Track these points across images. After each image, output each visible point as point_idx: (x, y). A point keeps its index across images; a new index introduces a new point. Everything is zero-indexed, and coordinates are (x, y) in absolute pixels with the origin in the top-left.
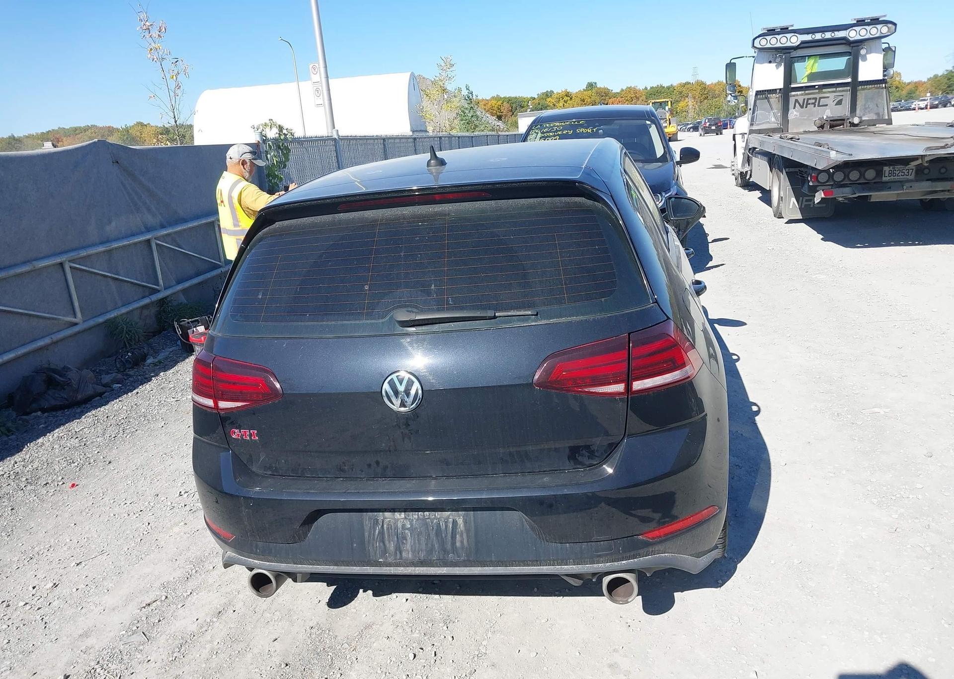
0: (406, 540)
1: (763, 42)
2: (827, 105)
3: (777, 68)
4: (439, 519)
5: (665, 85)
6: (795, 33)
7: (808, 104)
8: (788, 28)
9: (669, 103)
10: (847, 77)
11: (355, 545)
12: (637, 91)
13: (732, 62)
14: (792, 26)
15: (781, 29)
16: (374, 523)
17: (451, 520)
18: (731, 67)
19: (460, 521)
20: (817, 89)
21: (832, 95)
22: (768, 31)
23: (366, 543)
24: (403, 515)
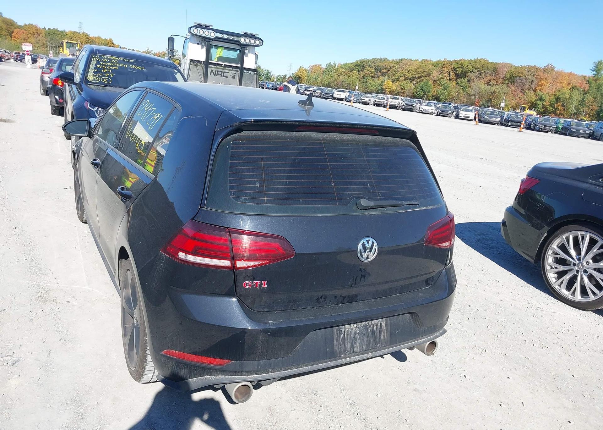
0: (357, 340)
1: (196, 31)
2: (227, 77)
3: (202, 49)
4: (373, 325)
5: (60, 29)
6: (213, 30)
7: (218, 74)
8: (209, 27)
9: (79, 45)
10: (238, 63)
11: (328, 349)
12: (38, 29)
13: (172, 37)
14: (212, 26)
15: (205, 26)
16: (339, 333)
17: (379, 324)
18: (171, 40)
19: (384, 324)
20: (223, 66)
21: (230, 72)
22: (198, 25)
23: (334, 346)
24: (355, 325)
